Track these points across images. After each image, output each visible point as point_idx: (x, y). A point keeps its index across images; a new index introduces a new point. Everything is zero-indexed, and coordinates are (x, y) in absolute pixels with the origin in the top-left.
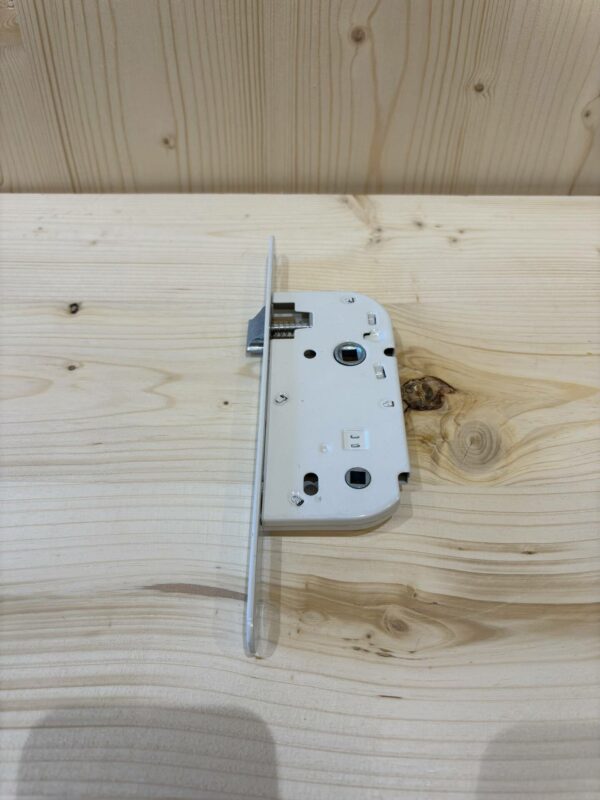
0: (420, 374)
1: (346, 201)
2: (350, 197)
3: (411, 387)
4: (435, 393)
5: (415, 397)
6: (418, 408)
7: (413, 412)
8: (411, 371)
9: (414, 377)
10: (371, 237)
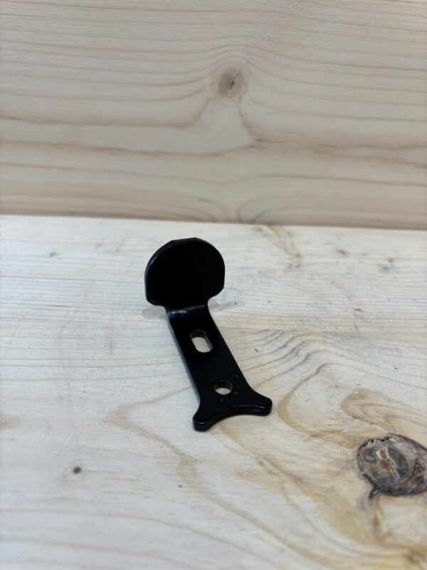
0: (381, 432)
1: (260, 230)
2: (265, 228)
3: (371, 452)
4: (411, 466)
5: (382, 471)
6: (390, 492)
7: (382, 497)
8: (367, 425)
9: (373, 436)
10: (290, 262)
